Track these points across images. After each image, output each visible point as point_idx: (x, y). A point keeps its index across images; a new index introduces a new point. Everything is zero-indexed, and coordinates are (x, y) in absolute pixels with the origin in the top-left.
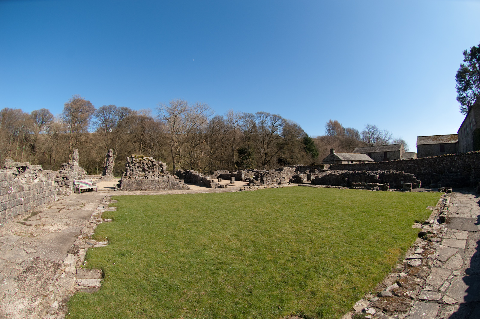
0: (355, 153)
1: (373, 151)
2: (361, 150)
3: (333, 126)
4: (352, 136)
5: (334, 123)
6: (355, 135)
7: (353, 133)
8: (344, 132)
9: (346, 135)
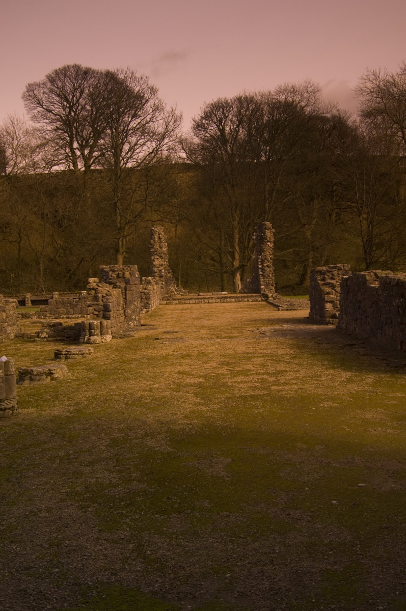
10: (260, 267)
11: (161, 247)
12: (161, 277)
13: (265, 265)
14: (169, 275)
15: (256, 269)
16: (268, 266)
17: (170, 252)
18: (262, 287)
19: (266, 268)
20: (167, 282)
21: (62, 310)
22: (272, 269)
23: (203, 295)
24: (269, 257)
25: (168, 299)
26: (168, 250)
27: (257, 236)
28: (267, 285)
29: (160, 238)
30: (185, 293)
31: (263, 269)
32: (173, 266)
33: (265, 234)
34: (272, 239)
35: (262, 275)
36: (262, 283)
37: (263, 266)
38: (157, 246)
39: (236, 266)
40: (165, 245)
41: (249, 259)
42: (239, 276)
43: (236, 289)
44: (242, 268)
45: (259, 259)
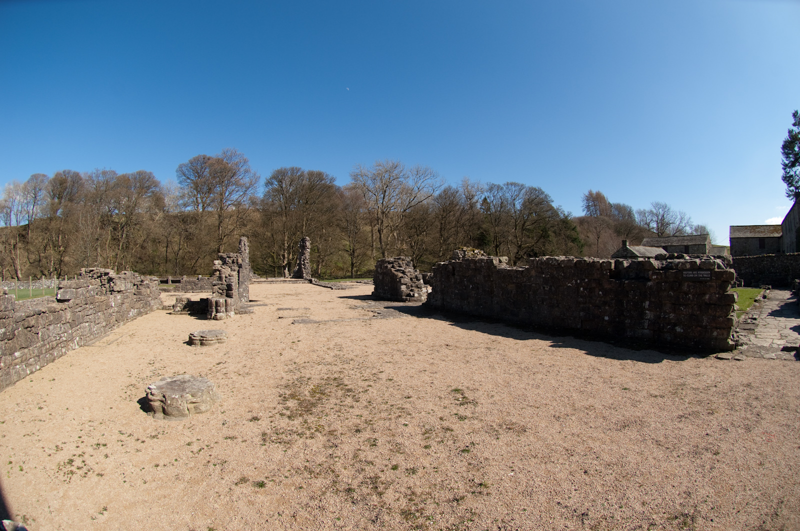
0: (644, 245)
1: (670, 244)
2: (652, 241)
3: (595, 200)
4: (624, 216)
5: (596, 195)
6: (627, 215)
7: (624, 212)
8: (611, 211)
9: (614, 215)
10: (303, 263)
11: (245, 250)
13: (306, 262)
14: (250, 267)
15: (300, 265)
17: (251, 253)
18: (304, 275)
19: (306, 264)
20: (249, 272)
21: (189, 287)
22: (309, 264)
23: (270, 279)
24: (307, 257)
25: (250, 281)
26: (249, 252)
27: (300, 245)
28: (307, 274)
29: (245, 245)
30: (258, 278)
31: (304, 265)
32: (253, 260)
33: (305, 244)
34: (310, 247)
35: (304, 268)
36: (304, 273)
38: (243, 249)
39: (286, 262)
40: (247, 248)
41: (293, 259)
42: (287, 269)
43: (287, 276)
44: (289, 264)
45: (301, 258)
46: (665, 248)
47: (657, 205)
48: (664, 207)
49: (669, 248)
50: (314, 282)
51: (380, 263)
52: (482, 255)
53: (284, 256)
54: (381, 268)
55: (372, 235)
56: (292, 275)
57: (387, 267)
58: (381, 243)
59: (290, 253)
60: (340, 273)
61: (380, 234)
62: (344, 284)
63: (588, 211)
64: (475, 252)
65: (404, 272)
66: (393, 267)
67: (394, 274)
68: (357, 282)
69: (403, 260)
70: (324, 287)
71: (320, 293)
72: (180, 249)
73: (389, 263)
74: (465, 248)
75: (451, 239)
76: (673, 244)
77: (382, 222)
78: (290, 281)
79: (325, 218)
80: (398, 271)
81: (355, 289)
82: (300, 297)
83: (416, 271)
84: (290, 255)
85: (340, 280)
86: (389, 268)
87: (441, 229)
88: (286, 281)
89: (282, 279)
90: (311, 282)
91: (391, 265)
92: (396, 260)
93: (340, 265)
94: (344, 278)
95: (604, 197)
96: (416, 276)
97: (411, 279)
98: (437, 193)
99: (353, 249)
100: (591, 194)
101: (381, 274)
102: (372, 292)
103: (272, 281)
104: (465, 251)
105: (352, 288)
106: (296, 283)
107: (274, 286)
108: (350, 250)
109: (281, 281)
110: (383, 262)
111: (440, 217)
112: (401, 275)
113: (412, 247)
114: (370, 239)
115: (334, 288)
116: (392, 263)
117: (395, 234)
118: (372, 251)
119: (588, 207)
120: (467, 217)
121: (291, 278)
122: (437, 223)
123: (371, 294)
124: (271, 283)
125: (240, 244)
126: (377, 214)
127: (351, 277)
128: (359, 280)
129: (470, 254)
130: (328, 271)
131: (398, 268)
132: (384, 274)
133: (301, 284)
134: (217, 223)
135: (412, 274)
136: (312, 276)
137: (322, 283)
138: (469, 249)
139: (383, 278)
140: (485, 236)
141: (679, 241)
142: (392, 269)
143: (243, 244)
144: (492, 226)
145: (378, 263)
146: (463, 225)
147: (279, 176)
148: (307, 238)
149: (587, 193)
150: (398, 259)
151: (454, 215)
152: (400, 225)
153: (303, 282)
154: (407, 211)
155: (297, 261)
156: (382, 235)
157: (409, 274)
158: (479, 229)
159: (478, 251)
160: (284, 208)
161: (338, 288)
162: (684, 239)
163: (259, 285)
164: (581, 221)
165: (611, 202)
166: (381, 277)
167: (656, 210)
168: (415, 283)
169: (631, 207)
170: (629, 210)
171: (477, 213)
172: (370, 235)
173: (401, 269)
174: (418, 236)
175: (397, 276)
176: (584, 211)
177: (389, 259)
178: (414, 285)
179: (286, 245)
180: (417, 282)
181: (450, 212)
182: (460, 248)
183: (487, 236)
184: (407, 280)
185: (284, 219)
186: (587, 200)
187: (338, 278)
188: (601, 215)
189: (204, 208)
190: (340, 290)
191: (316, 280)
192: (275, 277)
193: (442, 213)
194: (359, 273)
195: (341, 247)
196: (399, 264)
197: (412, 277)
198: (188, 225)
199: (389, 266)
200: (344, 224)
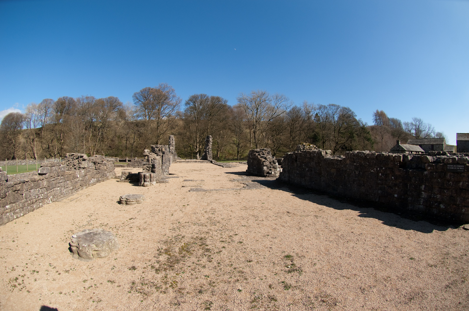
0: (409, 144)
2: (413, 141)
3: (380, 116)
4: (396, 126)
5: (381, 113)
6: (398, 125)
7: (396, 123)
8: (389, 122)
9: (391, 125)
10: (207, 151)
11: (173, 143)
12: (172, 153)
13: (209, 150)
14: (175, 153)
15: (206, 152)
16: (210, 151)
17: (176, 144)
18: (208, 158)
19: (209, 151)
20: (174, 156)
21: (136, 164)
22: (211, 152)
23: (187, 160)
24: (210, 147)
25: (175, 161)
26: (175, 144)
27: (206, 140)
28: (210, 157)
29: (172, 140)
30: (180, 159)
31: (208, 152)
32: (177, 149)
33: (209, 139)
34: (212, 141)
35: (208, 154)
36: (208, 157)
37: (208, 151)
38: (171, 142)
39: (198, 150)
40: (174, 142)
41: (202, 148)
42: (198, 154)
43: (198, 158)
44: (200, 151)
45: (207, 148)
46: (420, 146)
47: (415, 119)
48: (420, 121)
49: (422, 146)
50: (213, 162)
51: (251, 152)
52: (315, 148)
53: (196, 146)
54: (252, 155)
55: (250, 135)
56: (201, 158)
57: (255, 154)
58: (255, 140)
59: (200, 145)
60: (231, 157)
61: (255, 134)
62: (231, 164)
63: (376, 122)
64: (311, 146)
65: (265, 158)
66: (259, 155)
67: (259, 159)
68: (240, 163)
69: (266, 150)
70: (219, 165)
71: (215, 169)
72: (134, 142)
73: (257, 152)
74: (304, 144)
75: (297, 138)
76: (425, 143)
77: (256, 127)
78: (199, 161)
79: (221, 124)
80: (262, 157)
81: (237, 167)
82: (202, 172)
83: (273, 157)
84: (200, 146)
85: (230, 161)
86: (256, 155)
87: (291, 131)
88: (196, 161)
89: (195, 160)
90: (211, 162)
91: (258, 153)
92: (261, 150)
93: (231, 152)
94: (233, 160)
95: (385, 114)
96: (273, 161)
97: (270, 163)
98: (288, 110)
99: (239, 143)
100: (377, 112)
101: (252, 159)
102: (246, 170)
103: (188, 161)
104: (304, 145)
105: (235, 167)
106: (203, 163)
107: (189, 164)
108: (237, 143)
109: (194, 161)
110: (253, 151)
111: (291, 124)
112: (264, 160)
113: (273, 142)
114: (249, 137)
115: (224, 167)
116: (259, 152)
117: (264, 134)
118: (250, 144)
119: (376, 120)
120: (306, 124)
121: (200, 160)
122: (289, 128)
123: (245, 171)
124: (187, 163)
125: (169, 139)
126: (253, 122)
127: (237, 160)
128: (241, 162)
129: (307, 147)
130: (224, 156)
131: (262, 155)
132: (253, 159)
133: (206, 163)
134: (156, 127)
135: (270, 159)
136: (213, 159)
137: (219, 163)
138: (307, 144)
139: (253, 161)
140: (316, 136)
141: (428, 141)
142: (259, 156)
143: (171, 139)
144: (321, 130)
145: (250, 152)
146: (303, 130)
147: (193, 99)
148: (210, 136)
149: (375, 112)
150: (262, 150)
151: (298, 123)
152: (266, 129)
153: (207, 162)
154: (271, 120)
155: (204, 150)
156: (256, 135)
157: (269, 159)
158: (313, 132)
159: (312, 145)
160: (197, 118)
161: (227, 166)
162: (431, 141)
163: (180, 163)
164: (372, 128)
165: (389, 117)
166: (251, 161)
167: (415, 122)
168: (273, 165)
169: (400, 121)
170: (399, 122)
171: (312, 123)
172: (249, 134)
173: (264, 156)
174: (277, 135)
175: (261, 160)
176: (373, 122)
177: (257, 150)
178: (272, 166)
179: (198, 140)
180: (274, 164)
181: (296, 121)
182: (301, 143)
183: (318, 136)
184: (267, 163)
185: (197, 125)
186: (376, 116)
187: (229, 160)
188: (383, 125)
189: (149, 118)
190: (228, 168)
191: (215, 161)
192: (191, 159)
193: (291, 122)
194: (242, 157)
195: (231, 141)
196: (263, 153)
197: (271, 161)
198: (139, 128)
199: (257, 154)
200: (233, 128)
